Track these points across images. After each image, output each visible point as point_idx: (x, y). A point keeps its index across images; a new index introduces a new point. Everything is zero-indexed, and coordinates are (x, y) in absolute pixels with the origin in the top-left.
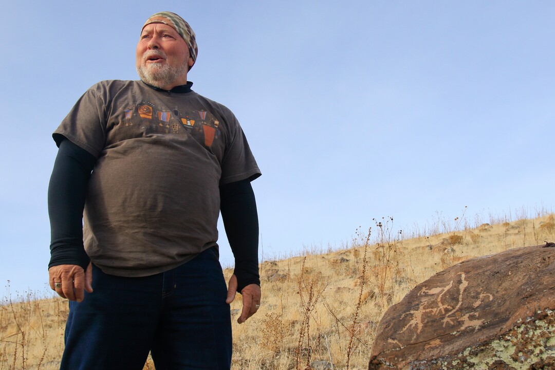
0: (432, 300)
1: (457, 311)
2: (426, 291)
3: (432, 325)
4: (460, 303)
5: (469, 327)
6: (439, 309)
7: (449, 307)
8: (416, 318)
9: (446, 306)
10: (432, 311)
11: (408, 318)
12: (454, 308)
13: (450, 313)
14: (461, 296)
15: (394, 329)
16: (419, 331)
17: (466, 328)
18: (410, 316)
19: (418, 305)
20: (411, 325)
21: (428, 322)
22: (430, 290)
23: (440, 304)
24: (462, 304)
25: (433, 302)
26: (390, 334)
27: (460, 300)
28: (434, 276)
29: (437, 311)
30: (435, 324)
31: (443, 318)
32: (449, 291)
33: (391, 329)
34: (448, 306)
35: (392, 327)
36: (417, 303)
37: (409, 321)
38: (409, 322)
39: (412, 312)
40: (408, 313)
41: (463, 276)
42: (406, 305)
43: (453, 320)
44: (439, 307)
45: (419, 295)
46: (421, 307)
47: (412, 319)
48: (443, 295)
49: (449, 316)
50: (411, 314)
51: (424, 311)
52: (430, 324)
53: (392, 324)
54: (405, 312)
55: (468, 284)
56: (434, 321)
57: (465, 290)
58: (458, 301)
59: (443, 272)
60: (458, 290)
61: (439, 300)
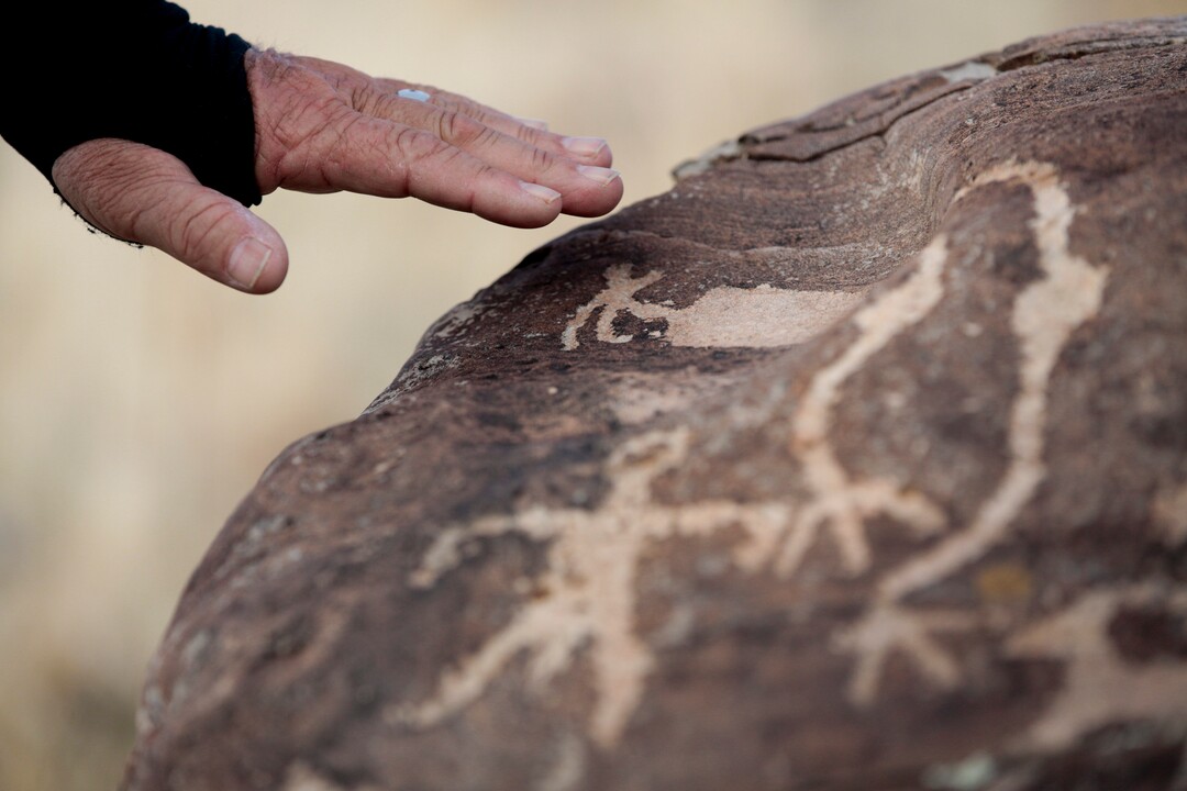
0: (741, 416)
1: (996, 553)
2: (646, 312)
3: (739, 676)
4: (1021, 482)
5: (1117, 726)
6: (810, 516)
7: (916, 512)
8: (574, 579)
9: (879, 494)
10: (735, 535)
11: (493, 575)
12: (957, 519)
13: (921, 572)
14: (1029, 411)
15: (355, 678)
16: (609, 720)
17: (1092, 737)
18: (515, 557)
19: (589, 448)
20: (523, 656)
21: (698, 639)
22: (683, 301)
23: (821, 470)
24: (1041, 495)
25: (752, 443)
26: (309, 724)
27: (1025, 440)
28: (721, 165)
29: (785, 535)
30: (773, 665)
31: (851, 612)
32: (905, 345)
33: (319, 678)
34: (905, 490)
35: (339, 653)
36: (571, 425)
37: (505, 609)
38: (505, 621)
39: (535, 520)
40: (494, 525)
41: (1054, 207)
42: (461, 445)
43: (953, 644)
44: (804, 496)
45: (570, 339)
46: (631, 484)
47: (540, 594)
48: (848, 383)
49: (914, 601)
50: (521, 539)
51: (660, 522)
52: (718, 655)
53: (331, 627)
54: (461, 512)
55: (1108, 295)
56: (758, 634)
57: (1071, 357)
58: (995, 452)
59: (807, 128)
60: (1004, 350)
61: (810, 421)
